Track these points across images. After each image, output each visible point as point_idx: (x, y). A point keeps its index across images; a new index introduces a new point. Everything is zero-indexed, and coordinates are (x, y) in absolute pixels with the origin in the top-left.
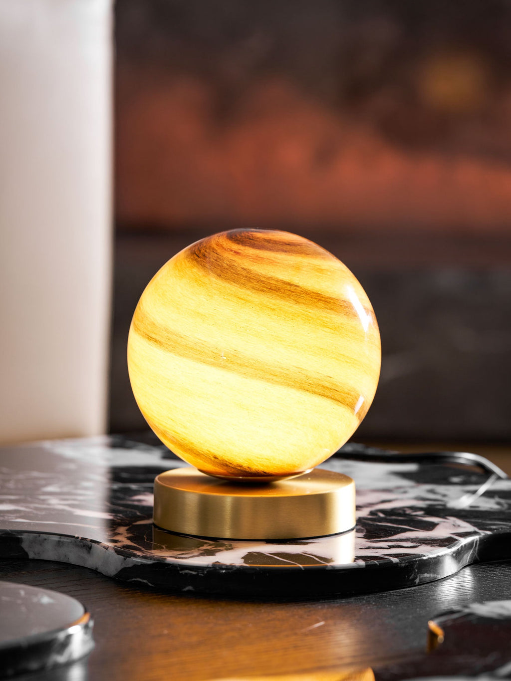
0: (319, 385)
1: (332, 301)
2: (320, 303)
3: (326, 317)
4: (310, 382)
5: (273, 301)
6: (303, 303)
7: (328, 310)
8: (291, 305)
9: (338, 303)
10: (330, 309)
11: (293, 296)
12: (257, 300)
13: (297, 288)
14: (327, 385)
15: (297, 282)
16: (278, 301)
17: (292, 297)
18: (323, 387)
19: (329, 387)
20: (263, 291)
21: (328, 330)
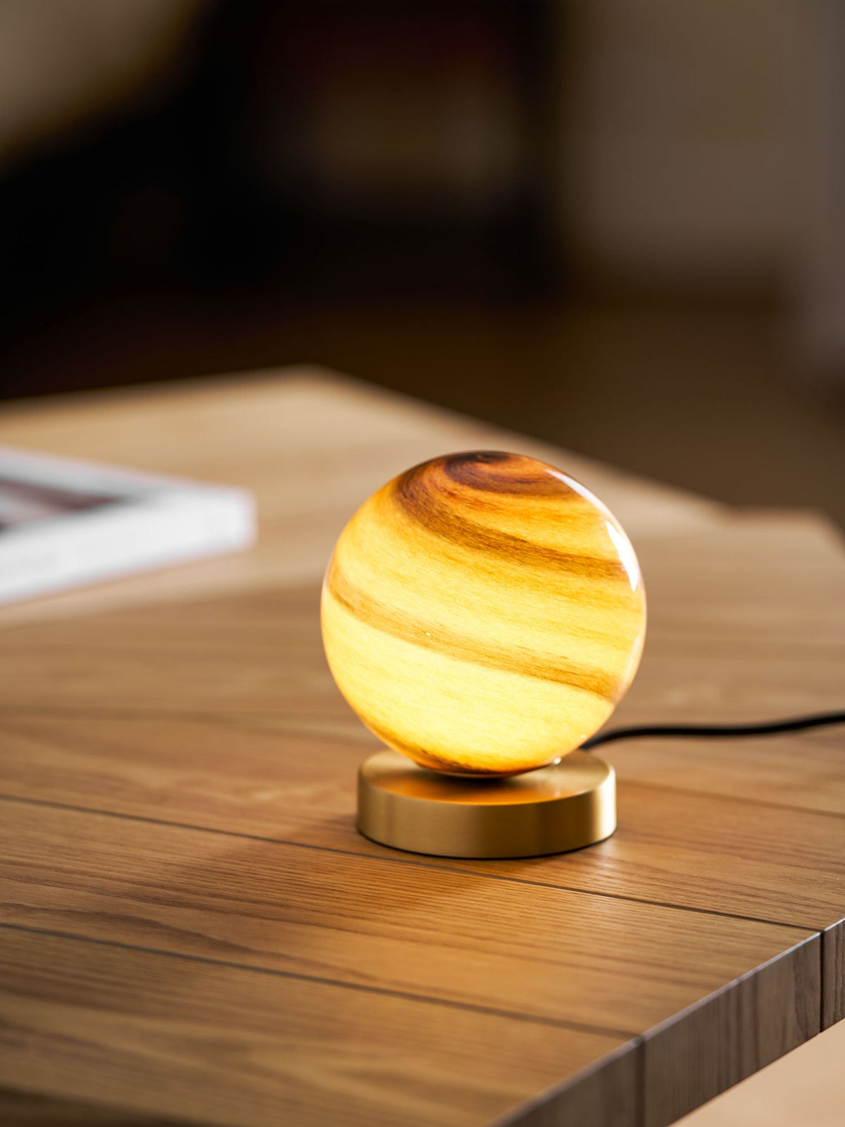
0: (551, 668)
1: (570, 559)
2: (553, 563)
3: (560, 581)
4: (539, 665)
5: (492, 562)
6: (530, 564)
7: (564, 572)
8: (514, 567)
9: (579, 562)
10: (566, 571)
11: (517, 554)
12: (470, 560)
13: (524, 544)
14: (561, 667)
15: (525, 535)
16: (497, 562)
17: (516, 557)
18: (556, 670)
19: (563, 669)
20: (479, 548)
21: (564, 598)
